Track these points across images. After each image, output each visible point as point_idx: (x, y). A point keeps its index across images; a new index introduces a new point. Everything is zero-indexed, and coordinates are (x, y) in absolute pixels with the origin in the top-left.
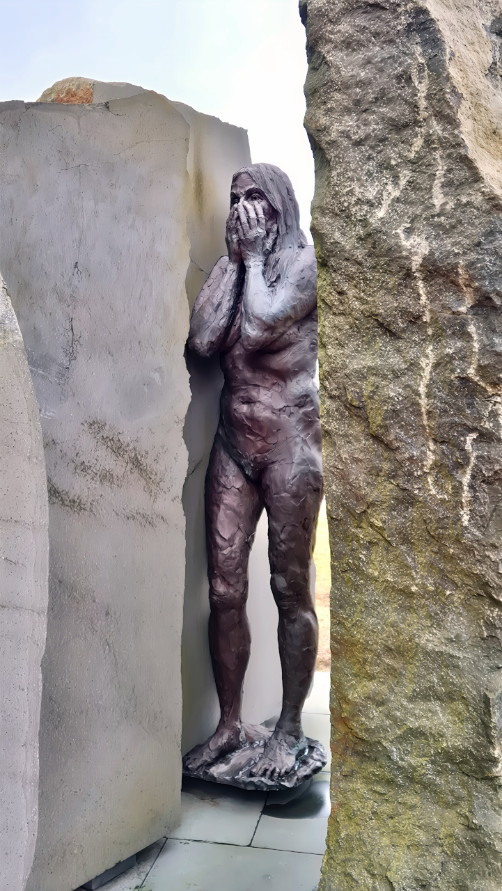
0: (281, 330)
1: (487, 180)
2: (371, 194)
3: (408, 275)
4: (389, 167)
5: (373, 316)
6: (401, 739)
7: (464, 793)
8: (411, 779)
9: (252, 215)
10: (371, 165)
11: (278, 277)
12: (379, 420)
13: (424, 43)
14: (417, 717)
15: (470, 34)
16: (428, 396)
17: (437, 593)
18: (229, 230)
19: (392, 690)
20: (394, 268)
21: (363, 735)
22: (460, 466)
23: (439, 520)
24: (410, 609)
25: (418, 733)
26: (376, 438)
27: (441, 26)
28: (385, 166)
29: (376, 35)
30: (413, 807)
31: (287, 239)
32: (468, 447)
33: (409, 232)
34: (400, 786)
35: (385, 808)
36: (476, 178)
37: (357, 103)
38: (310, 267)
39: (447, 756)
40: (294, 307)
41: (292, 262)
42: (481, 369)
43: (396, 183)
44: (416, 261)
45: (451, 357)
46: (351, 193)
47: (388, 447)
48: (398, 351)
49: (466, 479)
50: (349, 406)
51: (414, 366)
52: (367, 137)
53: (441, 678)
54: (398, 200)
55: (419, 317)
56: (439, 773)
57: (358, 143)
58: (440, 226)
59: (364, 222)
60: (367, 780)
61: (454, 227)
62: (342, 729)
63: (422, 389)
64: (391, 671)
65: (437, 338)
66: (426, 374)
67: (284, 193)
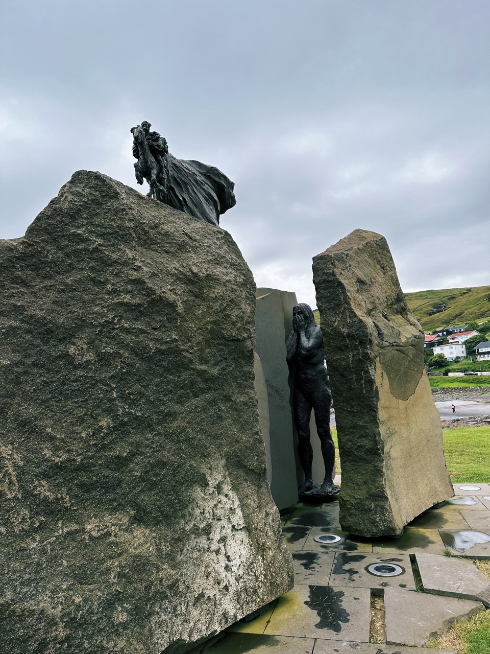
0: (312, 351)
1: (358, 316)
2: (333, 320)
3: (344, 337)
4: (337, 314)
5: (337, 347)
6: (356, 449)
7: (373, 459)
8: (360, 459)
9: (300, 319)
10: (332, 314)
11: (310, 336)
12: (341, 370)
13: (341, 288)
14: (360, 443)
15: (351, 284)
16: (352, 364)
17: (361, 411)
18: (293, 323)
19: (353, 437)
20: (340, 336)
21: (347, 450)
22: (361, 379)
23: (358, 393)
24: (355, 416)
25: (360, 446)
26: (342, 375)
27: (345, 284)
28: (335, 313)
29: (331, 287)
30: (362, 465)
31: (311, 324)
32: (362, 374)
33: (343, 328)
34: (357, 461)
35: (355, 468)
36: (356, 315)
37: (328, 301)
38: (319, 332)
39: (368, 450)
40: (315, 344)
41: (314, 331)
42: (362, 356)
43: (339, 317)
44: (345, 334)
45: (356, 355)
46: (329, 320)
47: (344, 377)
48: (344, 354)
49: (363, 382)
50: (334, 368)
51: (348, 357)
52: (331, 307)
53: (364, 432)
54: (339, 321)
55: (348, 346)
56: (366, 455)
57: (329, 309)
58: (349, 326)
59: (332, 326)
60: (350, 462)
61: (352, 326)
62: (342, 450)
63: (350, 362)
64: (352, 433)
65: (352, 350)
66: (351, 358)
67: (309, 311)
